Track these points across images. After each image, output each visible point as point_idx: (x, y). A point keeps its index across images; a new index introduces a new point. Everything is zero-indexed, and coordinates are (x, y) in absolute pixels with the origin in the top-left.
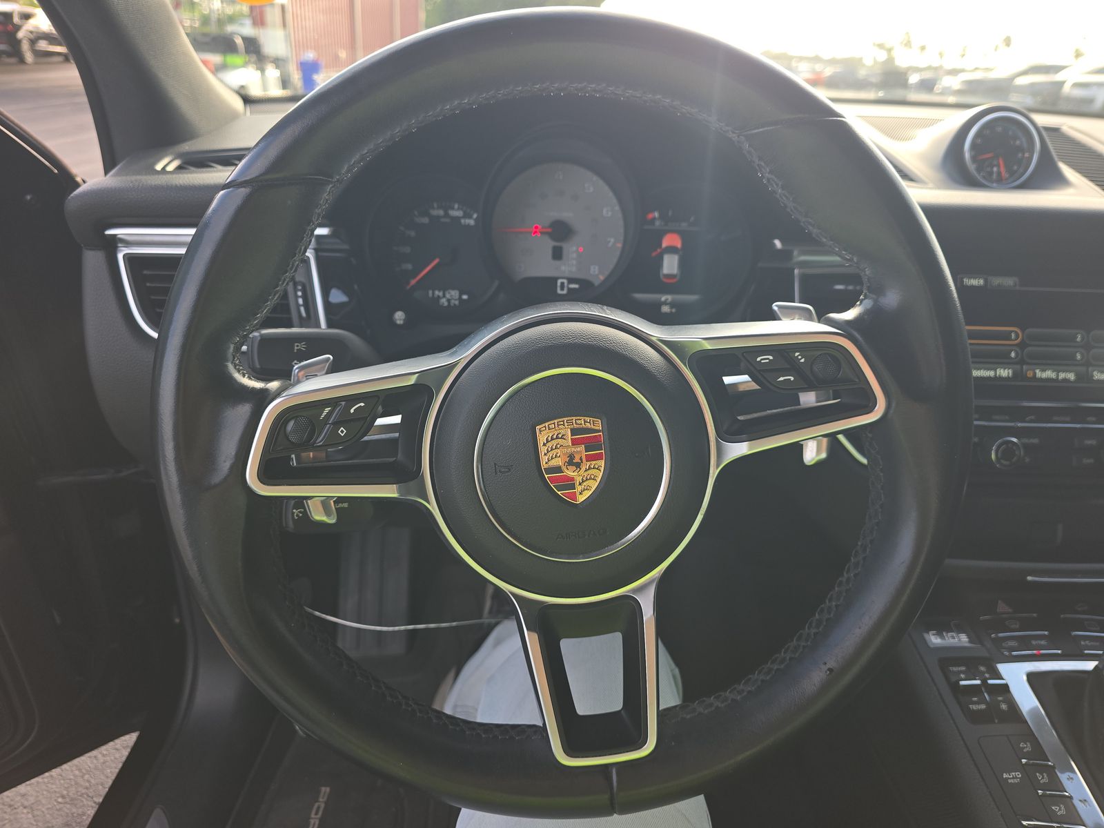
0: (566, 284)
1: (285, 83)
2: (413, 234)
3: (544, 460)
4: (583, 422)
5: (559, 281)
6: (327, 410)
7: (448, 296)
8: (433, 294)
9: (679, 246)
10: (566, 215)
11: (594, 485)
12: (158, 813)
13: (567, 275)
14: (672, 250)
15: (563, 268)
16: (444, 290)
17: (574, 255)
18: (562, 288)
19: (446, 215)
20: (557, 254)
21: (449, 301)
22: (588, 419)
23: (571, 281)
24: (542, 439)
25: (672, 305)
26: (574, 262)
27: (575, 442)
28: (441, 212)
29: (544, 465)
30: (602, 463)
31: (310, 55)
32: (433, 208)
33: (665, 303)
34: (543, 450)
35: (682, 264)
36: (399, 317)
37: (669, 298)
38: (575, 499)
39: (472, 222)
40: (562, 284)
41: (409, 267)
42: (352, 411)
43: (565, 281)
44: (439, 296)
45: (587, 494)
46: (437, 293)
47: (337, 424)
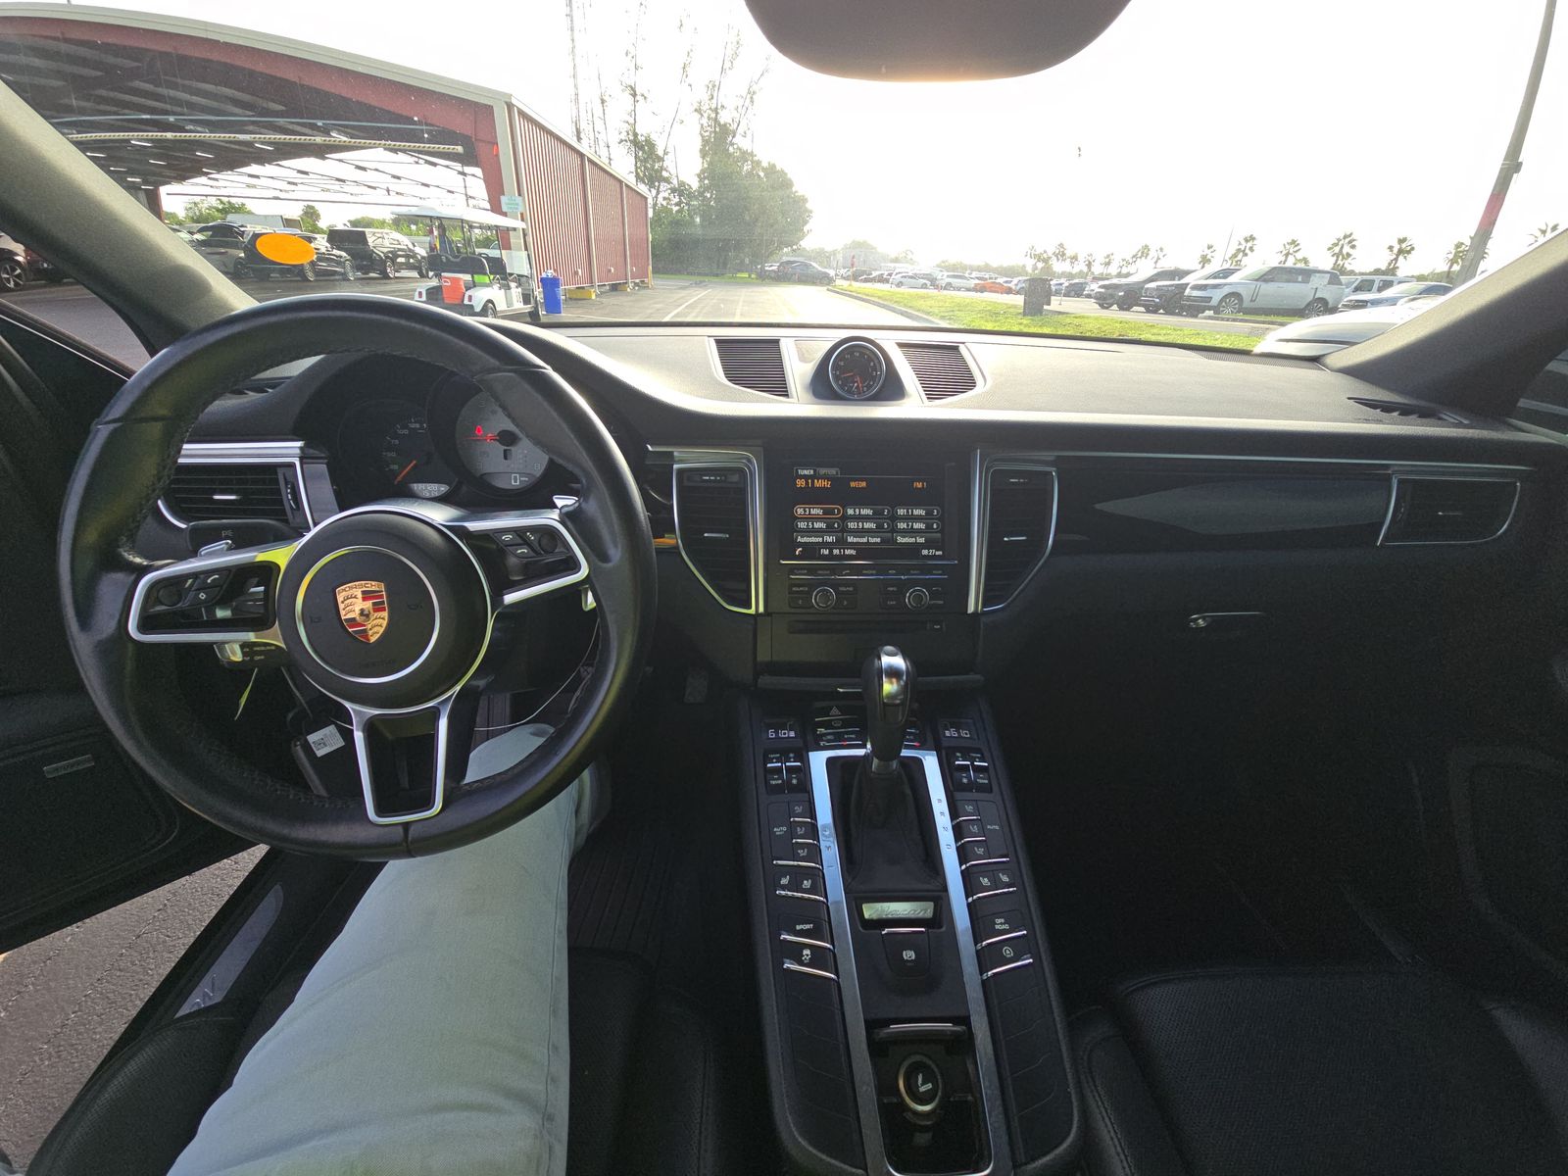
1: (526, 299)
2: (397, 442)
3: (342, 613)
4: (373, 586)
6: (190, 581)
8: (417, 486)
10: (511, 426)
11: (382, 630)
12: (278, 887)
15: (513, 466)
17: (520, 456)
18: (516, 481)
19: (422, 427)
20: (507, 455)
21: (430, 492)
22: (373, 583)
23: (522, 475)
24: (340, 599)
26: (521, 461)
27: (364, 599)
28: (418, 426)
29: (343, 618)
30: (385, 614)
31: (550, 273)
32: (411, 422)
34: (341, 606)
38: (369, 640)
40: (515, 477)
41: (396, 467)
42: (209, 581)
43: (517, 475)
44: (422, 488)
45: (377, 637)
46: (420, 486)
47: (199, 590)
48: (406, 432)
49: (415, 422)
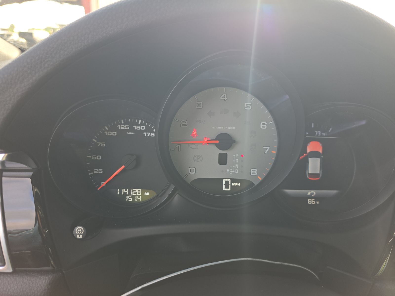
0: (230, 183)
2: (104, 145)
5: (224, 180)
7: (132, 193)
8: (121, 192)
9: (321, 152)
10: (229, 129)
13: (231, 177)
14: (315, 154)
15: (228, 171)
16: (130, 187)
17: (237, 161)
18: (227, 187)
19: (132, 129)
20: (223, 160)
21: (133, 197)
23: (233, 181)
25: (316, 198)
26: (237, 166)
28: (127, 127)
32: (121, 124)
33: (311, 197)
35: (323, 166)
36: (79, 231)
37: (314, 192)
39: (153, 135)
40: (227, 182)
41: (101, 171)
43: (229, 180)
44: (125, 193)
46: (123, 190)
48: (114, 134)
49: (125, 124)
